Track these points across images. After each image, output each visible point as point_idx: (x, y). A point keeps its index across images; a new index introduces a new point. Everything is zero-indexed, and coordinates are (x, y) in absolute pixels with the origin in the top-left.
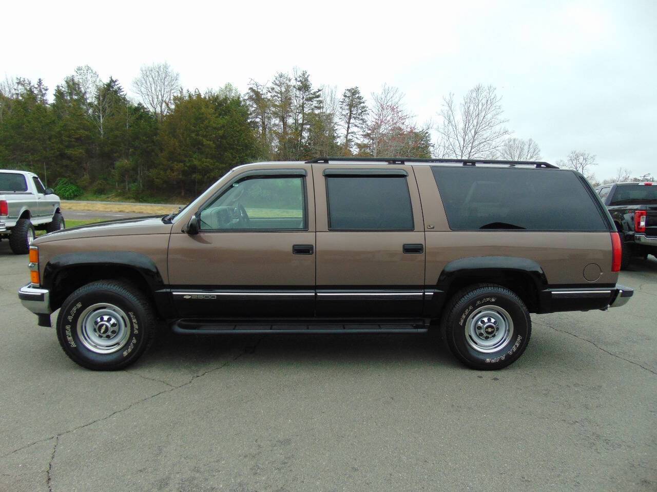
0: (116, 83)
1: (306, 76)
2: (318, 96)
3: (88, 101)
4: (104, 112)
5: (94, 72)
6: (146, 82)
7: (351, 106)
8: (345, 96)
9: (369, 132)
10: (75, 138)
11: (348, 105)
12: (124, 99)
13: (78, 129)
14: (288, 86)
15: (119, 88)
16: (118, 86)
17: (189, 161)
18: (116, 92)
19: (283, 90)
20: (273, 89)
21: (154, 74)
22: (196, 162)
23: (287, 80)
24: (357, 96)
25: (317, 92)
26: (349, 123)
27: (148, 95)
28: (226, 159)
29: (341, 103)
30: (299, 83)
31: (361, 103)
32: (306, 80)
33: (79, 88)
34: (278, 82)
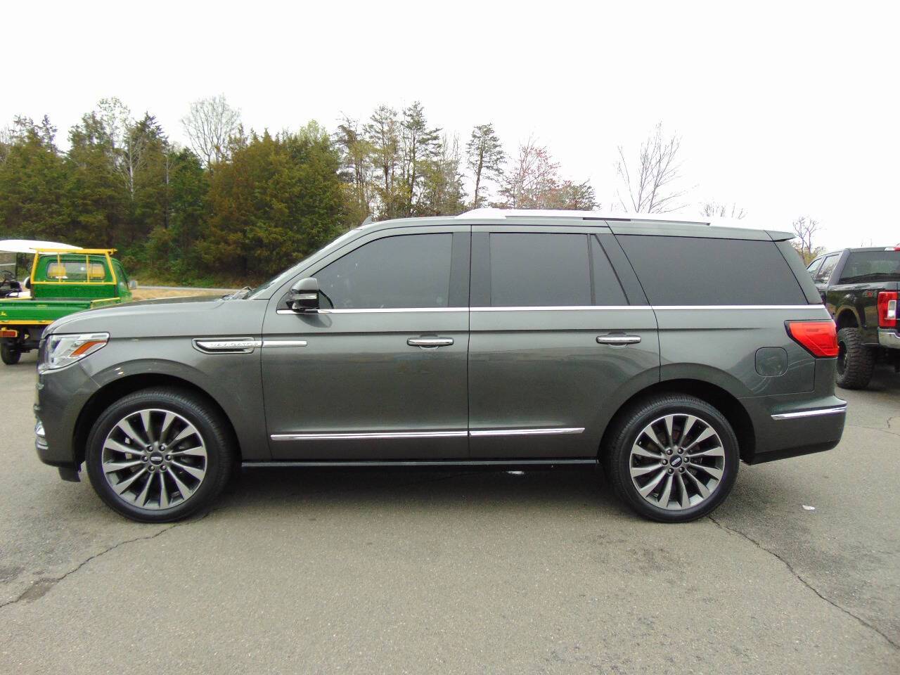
0: (154, 121)
1: (419, 109)
2: (436, 138)
3: (116, 147)
4: (135, 160)
5: (124, 105)
6: (196, 120)
7: (482, 150)
8: (474, 136)
9: (509, 187)
10: (92, 200)
11: (478, 148)
12: (165, 143)
13: (96, 186)
14: (393, 123)
15: (158, 128)
16: (156, 125)
17: (252, 230)
18: (153, 133)
19: (386, 128)
20: (371, 126)
21: (207, 108)
22: (261, 234)
23: (391, 114)
24: (490, 136)
25: (435, 132)
26: (479, 174)
27: (198, 137)
28: (304, 227)
29: (468, 146)
30: (409, 119)
31: (495, 146)
32: (419, 114)
33: (103, 128)
34: (378, 117)
